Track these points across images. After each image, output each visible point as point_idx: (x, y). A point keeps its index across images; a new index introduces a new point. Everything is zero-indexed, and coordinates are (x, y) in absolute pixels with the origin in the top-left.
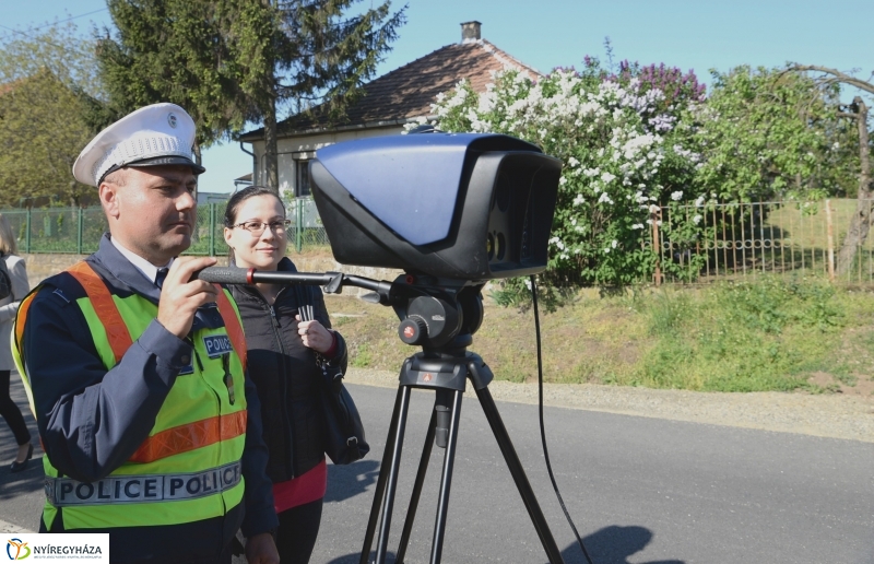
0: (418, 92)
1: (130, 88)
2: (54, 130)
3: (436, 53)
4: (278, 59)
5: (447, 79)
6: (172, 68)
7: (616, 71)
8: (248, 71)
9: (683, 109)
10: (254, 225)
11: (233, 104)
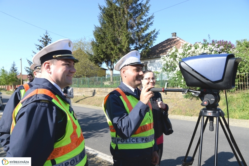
0: (162, 50)
1: (98, 51)
2: (82, 61)
3: (166, 40)
4: (130, 44)
5: (169, 46)
6: (108, 46)
7: (211, 42)
8: (124, 46)
9: (229, 51)
10: (148, 79)
11: (121, 54)
